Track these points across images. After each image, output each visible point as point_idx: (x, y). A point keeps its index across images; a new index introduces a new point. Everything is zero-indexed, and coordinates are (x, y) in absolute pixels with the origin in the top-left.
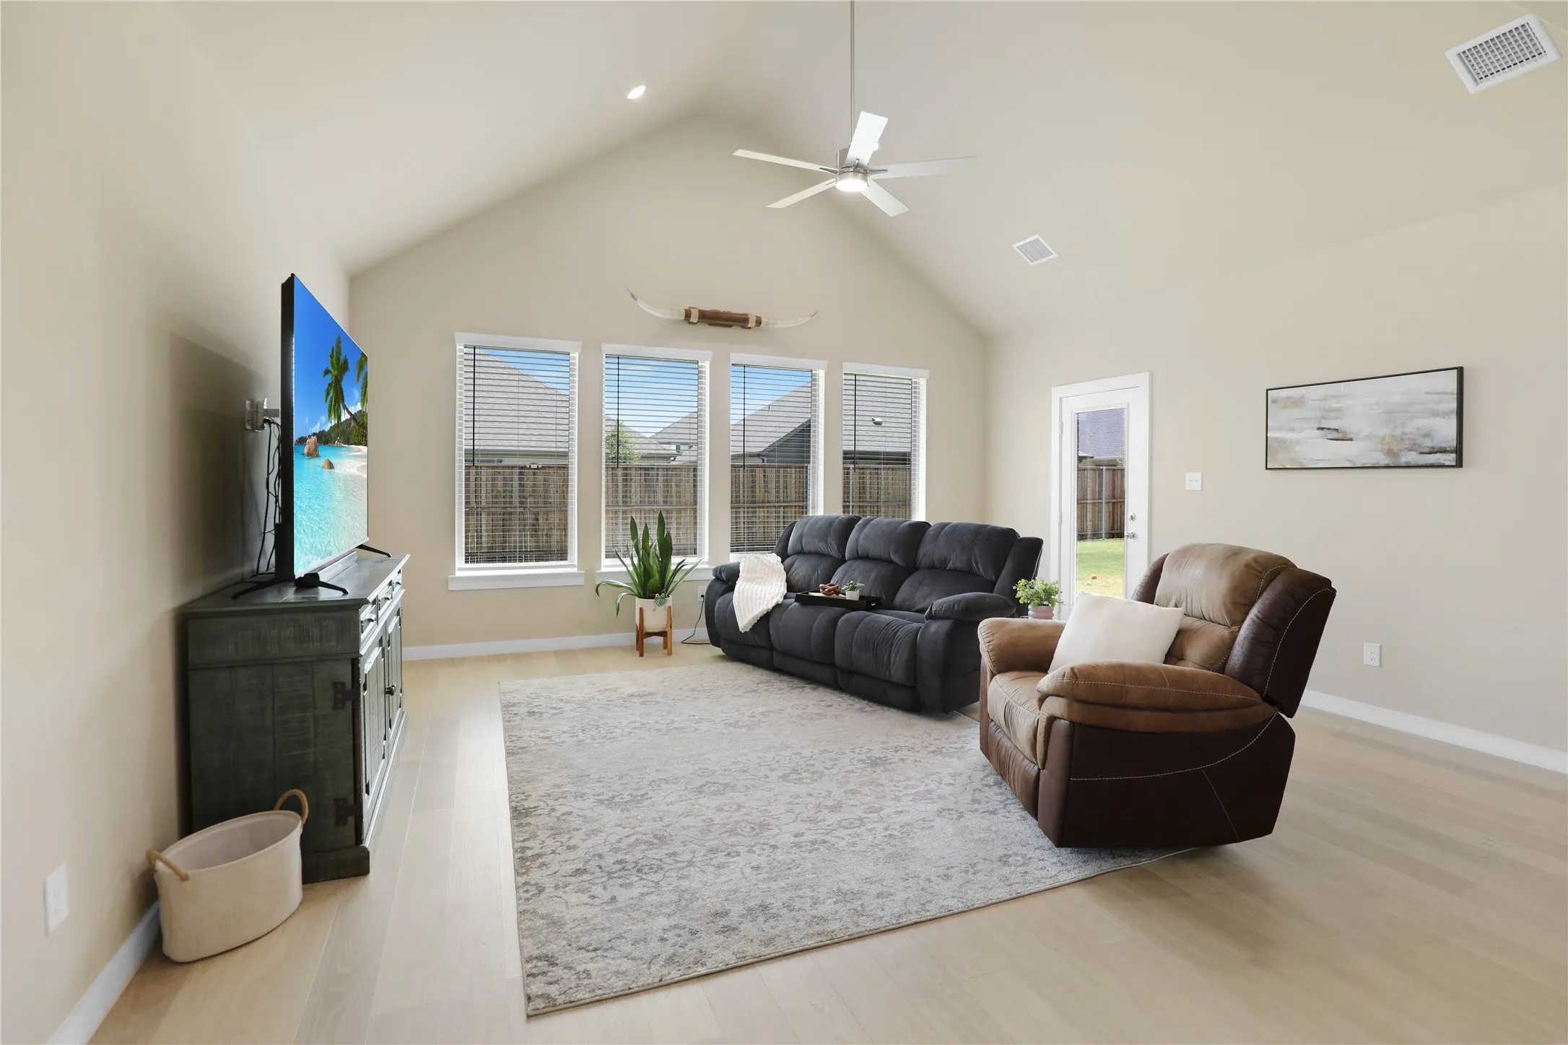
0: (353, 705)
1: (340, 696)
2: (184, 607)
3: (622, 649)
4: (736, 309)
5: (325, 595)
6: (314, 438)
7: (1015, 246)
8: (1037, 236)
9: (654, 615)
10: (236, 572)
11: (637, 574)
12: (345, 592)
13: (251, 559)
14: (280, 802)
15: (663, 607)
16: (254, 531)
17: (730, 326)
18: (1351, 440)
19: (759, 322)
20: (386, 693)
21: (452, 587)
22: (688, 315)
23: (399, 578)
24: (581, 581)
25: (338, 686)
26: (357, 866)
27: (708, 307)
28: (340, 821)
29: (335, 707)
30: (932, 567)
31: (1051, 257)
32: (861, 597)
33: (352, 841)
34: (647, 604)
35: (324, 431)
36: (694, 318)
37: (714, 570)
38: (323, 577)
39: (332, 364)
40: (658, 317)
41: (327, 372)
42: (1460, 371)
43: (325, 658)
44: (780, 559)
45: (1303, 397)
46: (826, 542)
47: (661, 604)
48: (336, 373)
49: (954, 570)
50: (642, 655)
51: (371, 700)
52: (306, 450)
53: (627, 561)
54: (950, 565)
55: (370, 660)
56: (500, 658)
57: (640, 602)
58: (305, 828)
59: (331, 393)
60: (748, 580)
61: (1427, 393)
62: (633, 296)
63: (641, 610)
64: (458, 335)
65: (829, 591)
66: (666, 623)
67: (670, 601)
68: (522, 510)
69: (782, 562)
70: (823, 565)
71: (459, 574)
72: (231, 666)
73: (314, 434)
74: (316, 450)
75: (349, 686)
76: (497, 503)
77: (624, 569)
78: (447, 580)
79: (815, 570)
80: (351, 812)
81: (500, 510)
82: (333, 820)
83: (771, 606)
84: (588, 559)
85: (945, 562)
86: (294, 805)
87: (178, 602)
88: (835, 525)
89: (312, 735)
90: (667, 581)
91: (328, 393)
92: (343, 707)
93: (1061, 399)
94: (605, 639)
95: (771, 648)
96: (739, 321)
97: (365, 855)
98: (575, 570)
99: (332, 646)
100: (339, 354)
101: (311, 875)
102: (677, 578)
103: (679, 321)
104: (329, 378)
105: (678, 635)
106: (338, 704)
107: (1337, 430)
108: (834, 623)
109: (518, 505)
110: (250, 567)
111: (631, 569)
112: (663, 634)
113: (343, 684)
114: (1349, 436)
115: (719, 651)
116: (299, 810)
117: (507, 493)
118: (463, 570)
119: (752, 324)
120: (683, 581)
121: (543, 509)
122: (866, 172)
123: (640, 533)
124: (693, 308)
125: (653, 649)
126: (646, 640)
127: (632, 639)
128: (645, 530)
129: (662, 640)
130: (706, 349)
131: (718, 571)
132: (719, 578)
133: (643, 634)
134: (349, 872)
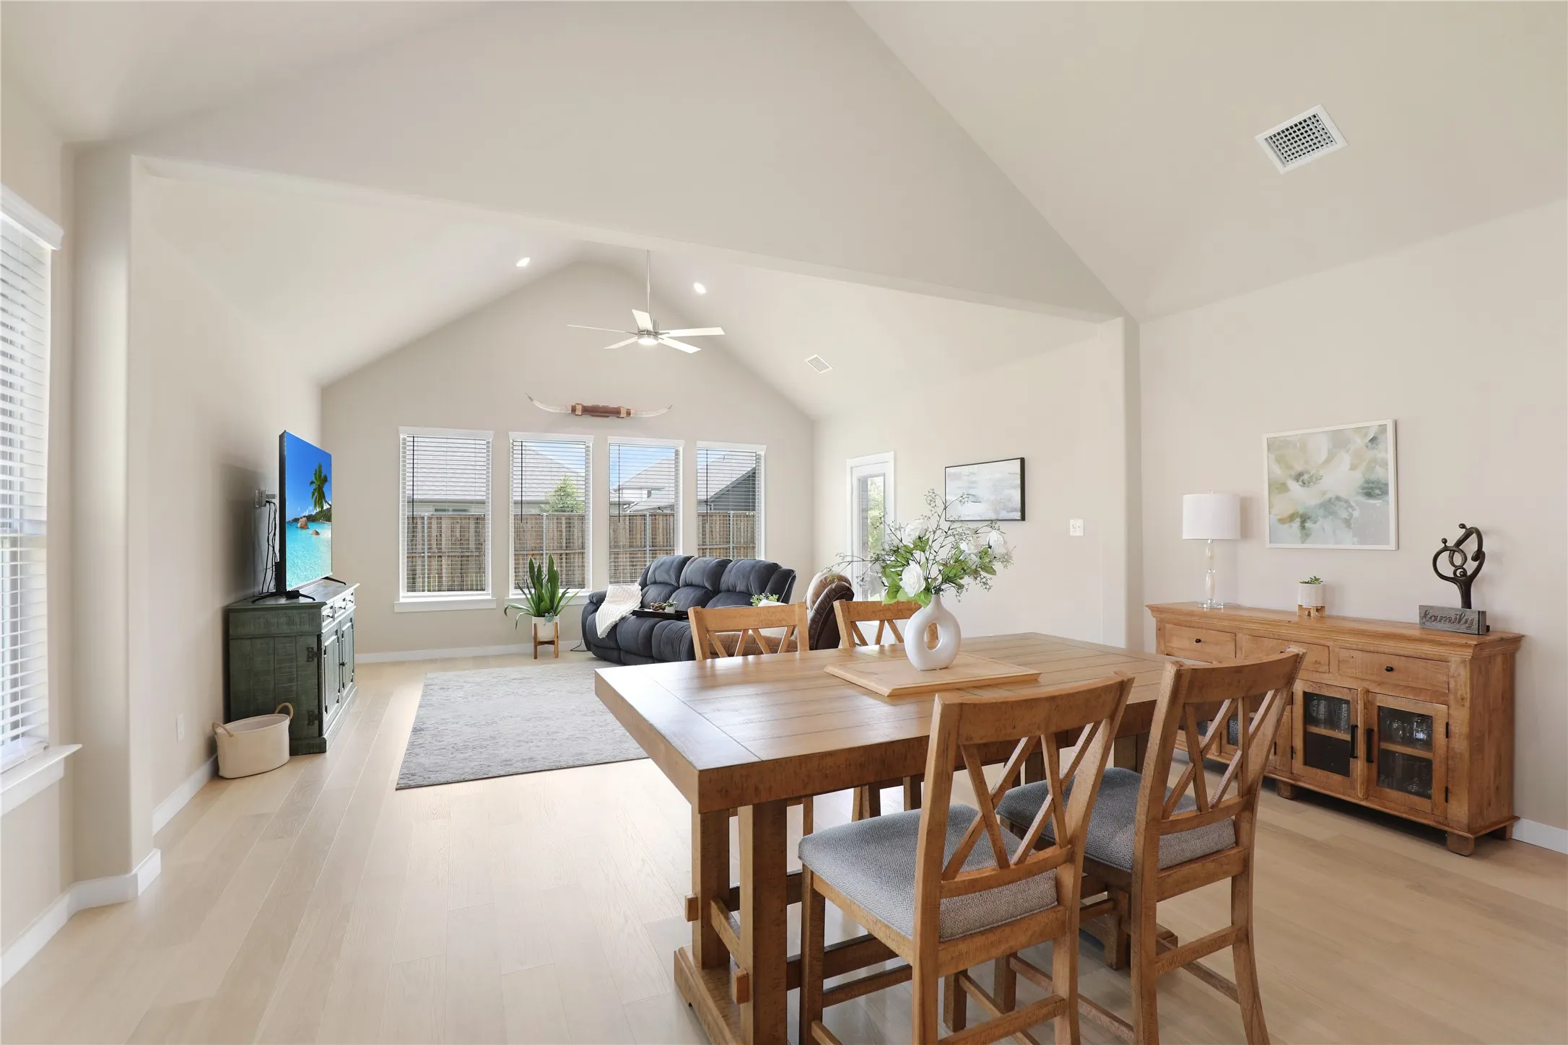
0: (318, 660)
1: (311, 655)
2: (228, 606)
3: (524, 655)
4: (613, 404)
5: (302, 600)
6: (304, 519)
7: (807, 360)
8: (816, 356)
9: (545, 628)
10: (250, 592)
11: (533, 601)
12: (314, 600)
13: (259, 586)
14: (277, 711)
15: (551, 623)
16: (261, 568)
17: (608, 417)
18: (980, 502)
19: (628, 413)
20: (340, 665)
21: (397, 609)
22: (574, 410)
23: (349, 597)
24: (494, 606)
25: (309, 649)
26: (320, 748)
27: (588, 403)
28: (310, 723)
29: (308, 661)
30: (728, 591)
31: (828, 370)
32: (676, 611)
33: (317, 734)
34: (540, 621)
35: (311, 515)
36: (579, 412)
37: (590, 596)
38: (301, 592)
39: (315, 477)
40: (552, 413)
41: (312, 483)
42: (1023, 460)
43: (302, 634)
44: (640, 587)
45: (960, 473)
46: (669, 575)
47: (549, 621)
48: (319, 483)
49: (740, 592)
50: (536, 658)
51: (330, 661)
52: (299, 525)
53: (526, 591)
54: (738, 589)
55: (328, 641)
56: (432, 661)
57: (535, 620)
58: (291, 721)
59: (316, 494)
60: (610, 602)
61: (1009, 473)
62: (530, 398)
63: (535, 625)
64: (401, 428)
65: (657, 607)
66: (554, 634)
67: (557, 619)
68: (477, 554)
69: (642, 590)
70: (667, 590)
71: (402, 600)
72: (252, 638)
73: (304, 517)
74: (306, 525)
75: (315, 650)
76: (456, 548)
77: (524, 596)
78: (393, 604)
79: (660, 595)
80: (317, 720)
81: (459, 554)
82: (307, 722)
83: (617, 618)
84: (500, 590)
85: (735, 587)
86: (285, 711)
87: (226, 603)
88: (675, 563)
89: (295, 676)
90: (555, 605)
91: (313, 495)
92: (313, 660)
93: (852, 468)
94: (513, 648)
95: (620, 649)
96: (615, 412)
97: (324, 742)
98: (489, 597)
99: (307, 628)
100: (320, 472)
101: (294, 752)
102: (561, 604)
103: (569, 414)
104: (314, 486)
105: (562, 644)
106: (309, 659)
107: (974, 496)
108: (652, 628)
109: (474, 550)
110: (258, 589)
111: (529, 597)
112: (551, 643)
113: (312, 648)
114: (979, 500)
115: (590, 654)
116: (288, 713)
117: (463, 540)
118: (405, 597)
119: (623, 414)
120: (566, 605)
121: (466, 554)
122: (655, 334)
123: (536, 570)
124: (578, 404)
125: (546, 655)
126: (541, 648)
127: (530, 647)
128: (540, 567)
129: (551, 647)
130: (589, 434)
131: (591, 597)
132: (591, 602)
133: (538, 643)
134: (315, 750)
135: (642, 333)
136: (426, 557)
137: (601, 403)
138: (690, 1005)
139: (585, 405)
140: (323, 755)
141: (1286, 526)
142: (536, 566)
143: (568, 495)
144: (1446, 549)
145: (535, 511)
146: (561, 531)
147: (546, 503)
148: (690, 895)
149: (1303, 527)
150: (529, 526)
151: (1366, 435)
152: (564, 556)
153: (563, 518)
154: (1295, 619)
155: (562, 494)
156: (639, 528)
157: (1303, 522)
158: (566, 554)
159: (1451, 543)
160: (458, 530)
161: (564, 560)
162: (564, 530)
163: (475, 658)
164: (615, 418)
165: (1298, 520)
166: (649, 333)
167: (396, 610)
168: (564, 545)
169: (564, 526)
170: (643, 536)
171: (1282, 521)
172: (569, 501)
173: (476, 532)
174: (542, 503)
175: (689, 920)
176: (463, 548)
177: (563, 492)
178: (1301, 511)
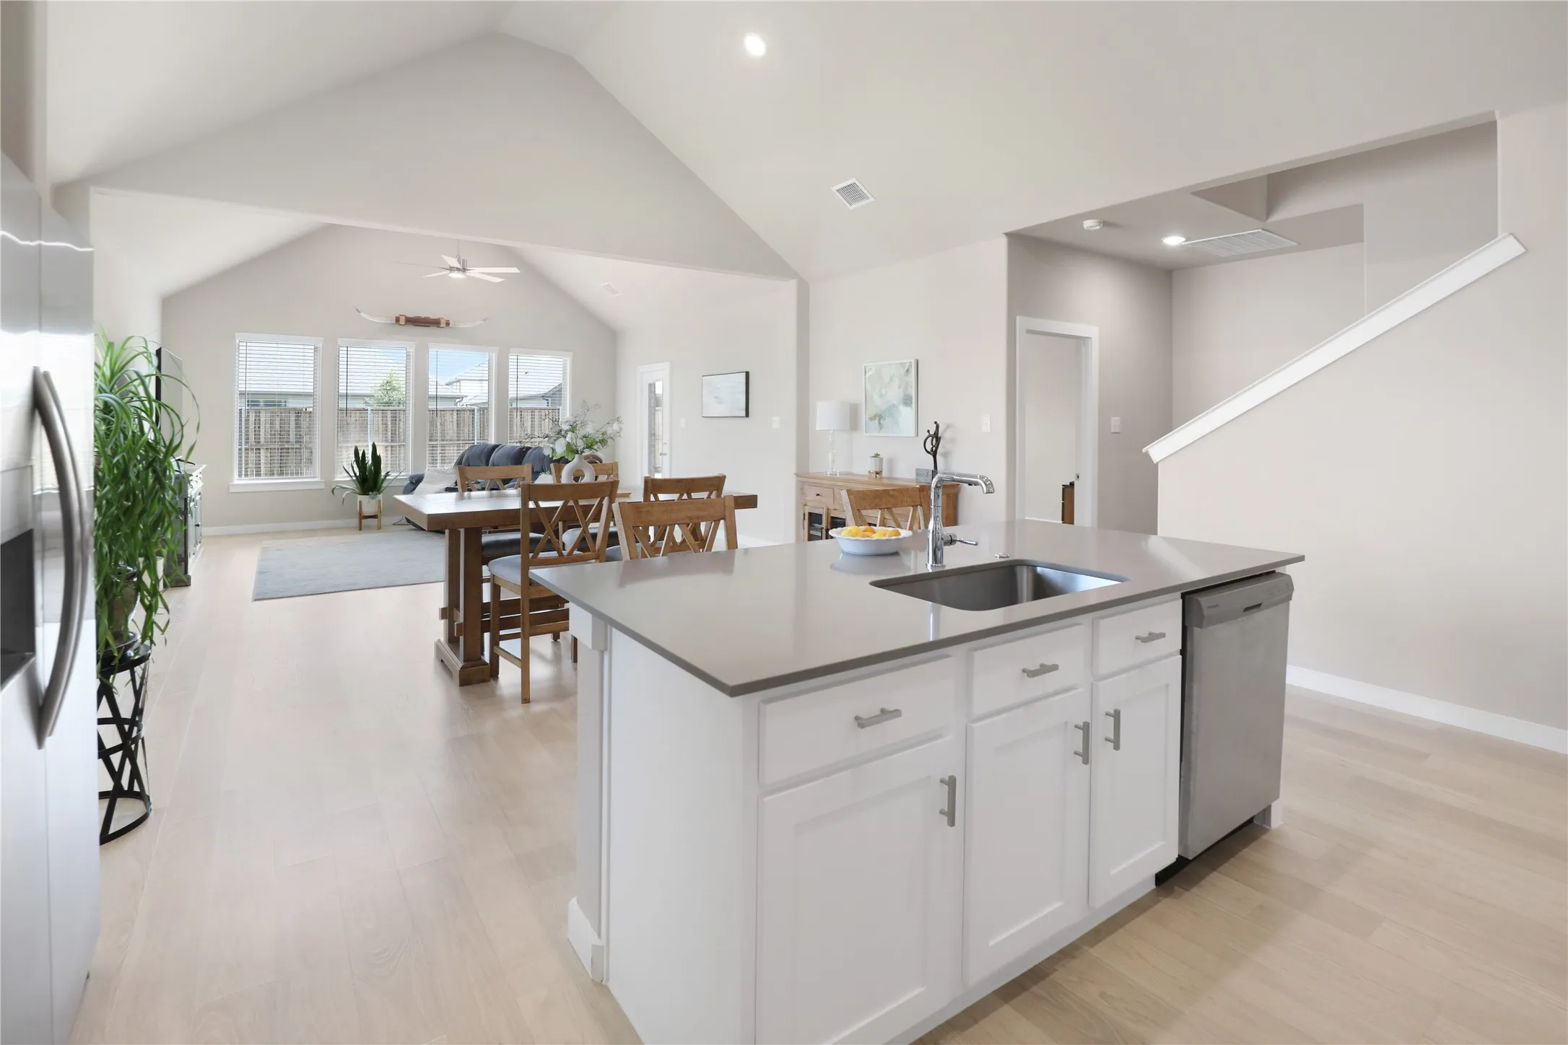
0: (184, 518)
3: (350, 527)
4: (434, 316)
7: (602, 286)
9: (369, 504)
11: (358, 482)
15: (374, 501)
17: (428, 326)
19: (448, 324)
20: (196, 526)
21: (235, 490)
22: (397, 320)
24: (322, 486)
26: (187, 582)
27: (410, 315)
28: (180, 563)
33: (184, 573)
34: (364, 499)
36: (402, 322)
37: (410, 477)
40: (377, 322)
42: (747, 374)
45: (711, 381)
46: (480, 459)
47: (373, 499)
50: (360, 529)
51: (191, 520)
53: (352, 474)
55: (191, 505)
56: (266, 533)
57: (360, 498)
61: (739, 382)
62: (357, 310)
63: (360, 502)
64: (237, 335)
66: (377, 510)
67: (380, 497)
68: (298, 446)
71: (235, 483)
75: (182, 509)
76: (275, 441)
77: (349, 479)
78: (229, 485)
80: (184, 560)
82: (177, 563)
84: (326, 473)
88: (486, 450)
90: (379, 485)
94: (338, 523)
96: (436, 323)
97: (189, 578)
98: (318, 480)
102: (384, 484)
103: (392, 324)
105: (385, 520)
107: (719, 398)
111: (354, 478)
112: (374, 517)
114: (722, 402)
115: (410, 527)
117: (283, 432)
118: (237, 481)
119: (443, 324)
120: (387, 486)
121: (286, 446)
122: (464, 270)
123: (360, 455)
124: (401, 315)
125: (369, 528)
126: (364, 521)
127: (355, 521)
128: (364, 453)
129: (374, 521)
130: (409, 342)
131: (412, 478)
132: (411, 483)
133: (362, 517)
134: (182, 584)
135: (452, 269)
136: (243, 450)
137: (423, 315)
138: (442, 661)
139: (408, 316)
140: (189, 587)
141: (872, 422)
142: (361, 453)
143: (394, 389)
144: (930, 436)
145: (359, 405)
146: (386, 424)
147: (371, 396)
148: (442, 606)
149: (880, 423)
150: (353, 419)
151: (904, 367)
152: (389, 448)
153: (389, 412)
154: (867, 479)
155: (388, 388)
156: (466, 421)
157: (880, 420)
158: (392, 447)
159: (932, 433)
160: (278, 423)
161: (389, 452)
162: (389, 423)
163: (305, 531)
164: (436, 328)
165: (878, 418)
166: (458, 269)
167: (231, 491)
168: (390, 438)
169: (389, 419)
170: (471, 430)
171: (871, 419)
172: (395, 395)
173: (296, 424)
174: (368, 396)
175: (442, 618)
176: (283, 442)
177: (389, 386)
178: (879, 413)
